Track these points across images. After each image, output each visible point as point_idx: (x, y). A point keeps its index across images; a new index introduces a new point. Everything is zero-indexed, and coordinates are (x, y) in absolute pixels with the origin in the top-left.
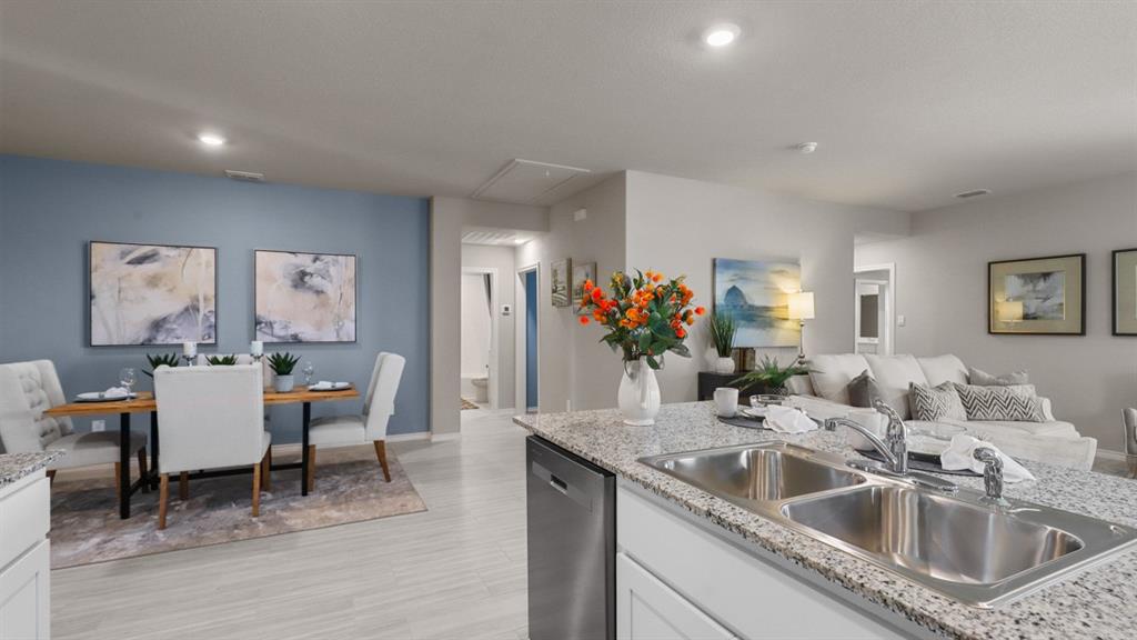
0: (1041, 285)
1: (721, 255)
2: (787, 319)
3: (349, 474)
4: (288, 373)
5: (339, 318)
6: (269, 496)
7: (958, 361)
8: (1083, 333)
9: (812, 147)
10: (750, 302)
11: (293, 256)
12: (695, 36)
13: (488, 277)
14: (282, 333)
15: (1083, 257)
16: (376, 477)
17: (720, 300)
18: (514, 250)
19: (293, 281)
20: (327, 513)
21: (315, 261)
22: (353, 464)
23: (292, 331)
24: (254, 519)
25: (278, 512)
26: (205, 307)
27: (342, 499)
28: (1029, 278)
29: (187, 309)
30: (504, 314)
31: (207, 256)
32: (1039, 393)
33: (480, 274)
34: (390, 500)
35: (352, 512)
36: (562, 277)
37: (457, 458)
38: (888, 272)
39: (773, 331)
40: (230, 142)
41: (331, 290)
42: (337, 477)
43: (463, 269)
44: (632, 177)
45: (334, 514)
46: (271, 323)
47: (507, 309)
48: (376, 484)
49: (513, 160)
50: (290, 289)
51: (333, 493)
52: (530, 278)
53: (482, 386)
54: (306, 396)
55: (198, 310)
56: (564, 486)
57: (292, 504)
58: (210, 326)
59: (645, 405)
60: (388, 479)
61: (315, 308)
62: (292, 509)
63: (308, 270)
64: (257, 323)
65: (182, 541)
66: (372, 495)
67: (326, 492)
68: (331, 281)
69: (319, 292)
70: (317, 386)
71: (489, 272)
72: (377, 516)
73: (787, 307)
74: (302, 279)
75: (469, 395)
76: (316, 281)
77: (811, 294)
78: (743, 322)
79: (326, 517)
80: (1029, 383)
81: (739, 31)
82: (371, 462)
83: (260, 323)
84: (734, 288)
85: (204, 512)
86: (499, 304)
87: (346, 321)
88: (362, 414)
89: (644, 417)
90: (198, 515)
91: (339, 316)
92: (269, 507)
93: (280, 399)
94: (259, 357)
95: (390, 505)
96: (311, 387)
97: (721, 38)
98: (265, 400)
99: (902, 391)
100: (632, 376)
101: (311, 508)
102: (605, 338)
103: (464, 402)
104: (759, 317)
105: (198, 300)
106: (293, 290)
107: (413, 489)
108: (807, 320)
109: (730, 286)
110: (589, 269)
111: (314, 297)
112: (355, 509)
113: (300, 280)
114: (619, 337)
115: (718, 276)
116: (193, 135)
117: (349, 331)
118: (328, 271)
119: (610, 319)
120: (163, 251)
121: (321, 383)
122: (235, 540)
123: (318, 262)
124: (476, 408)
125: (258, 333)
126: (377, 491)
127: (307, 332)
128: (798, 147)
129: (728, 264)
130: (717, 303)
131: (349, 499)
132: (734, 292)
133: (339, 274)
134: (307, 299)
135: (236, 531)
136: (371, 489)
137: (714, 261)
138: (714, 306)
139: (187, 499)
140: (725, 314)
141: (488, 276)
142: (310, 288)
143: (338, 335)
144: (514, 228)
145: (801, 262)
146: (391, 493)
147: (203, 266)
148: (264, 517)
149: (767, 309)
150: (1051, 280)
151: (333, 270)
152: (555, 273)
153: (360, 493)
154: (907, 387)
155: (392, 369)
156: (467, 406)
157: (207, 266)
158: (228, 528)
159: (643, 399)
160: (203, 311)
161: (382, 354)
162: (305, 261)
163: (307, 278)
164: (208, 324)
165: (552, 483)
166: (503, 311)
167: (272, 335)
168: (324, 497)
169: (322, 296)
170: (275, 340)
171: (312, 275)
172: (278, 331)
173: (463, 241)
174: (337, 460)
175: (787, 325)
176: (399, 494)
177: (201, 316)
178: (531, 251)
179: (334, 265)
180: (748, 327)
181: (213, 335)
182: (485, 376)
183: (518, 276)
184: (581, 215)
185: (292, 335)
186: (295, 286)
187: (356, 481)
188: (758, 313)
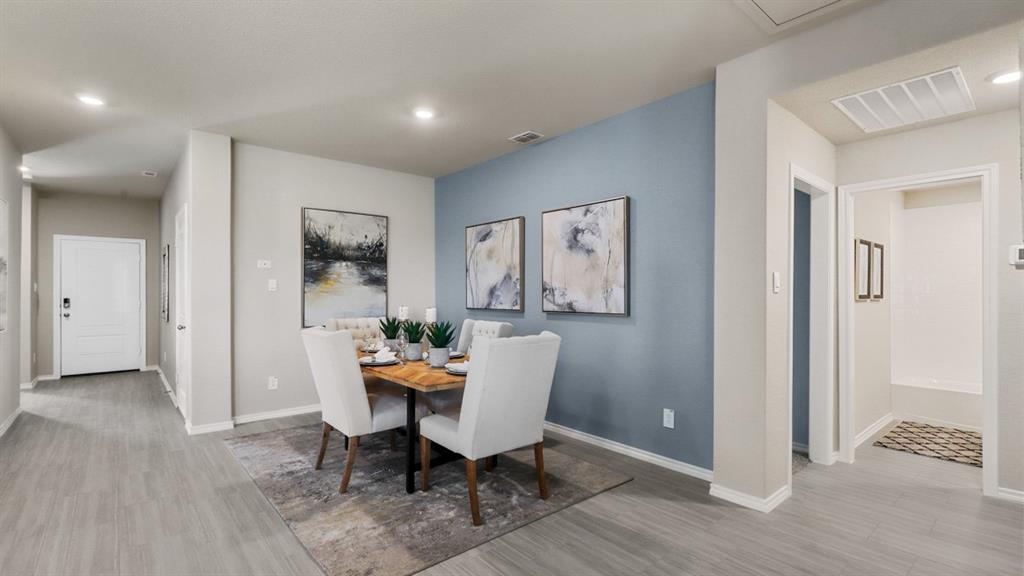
5: (607, 283)
11: (567, 212)
14: (561, 301)
19: (569, 241)
21: (586, 213)
23: (568, 300)
26: (515, 275)
29: (505, 278)
31: (515, 226)
41: (599, 247)
46: (553, 290)
50: (566, 250)
55: (510, 279)
58: (517, 293)
61: (586, 270)
63: (580, 226)
64: (544, 289)
68: (600, 237)
69: (589, 251)
74: (575, 238)
76: (587, 238)
83: (546, 290)
87: (614, 286)
91: (607, 281)
105: (510, 271)
106: (568, 251)
111: (586, 256)
117: (618, 300)
118: (597, 224)
120: (495, 227)
123: (589, 215)
125: (545, 300)
127: (581, 300)
133: (607, 227)
134: (580, 258)
142: (582, 247)
143: (607, 305)
151: (601, 222)
160: (514, 279)
162: (577, 216)
163: (579, 236)
164: (516, 291)
167: (554, 303)
169: (592, 256)
170: (556, 309)
171: (583, 231)
172: (558, 298)
177: (512, 284)
179: (603, 215)
181: (519, 302)
185: (568, 304)
186: (570, 247)
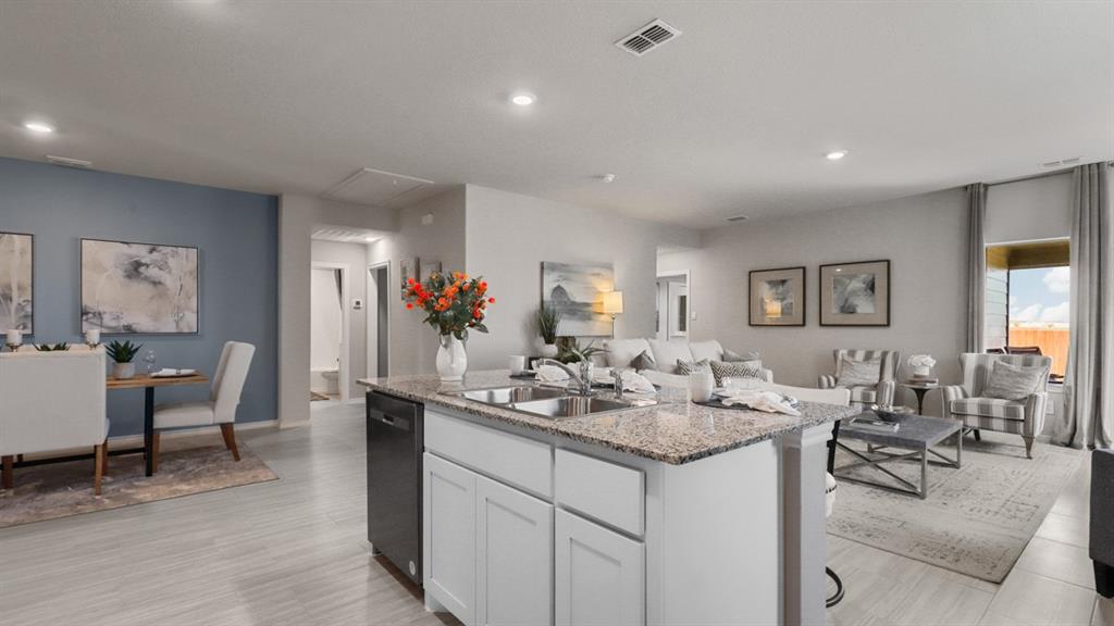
0: (781, 289)
1: (548, 259)
2: (602, 314)
3: (195, 457)
4: (128, 361)
5: (179, 309)
6: (109, 479)
7: (718, 344)
8: (804, 325)
9: (610, 178)
10: (572, 299)
11: (126, 246)
12: (504, 97)
13: (339, 273)
14: (113, 324)
15: (804, 268)
16: (224, 458)
17: (547, 296)
18: (365, 247)
19: (126, 271)
20: (174, 488)
21: (151, 252)
22: (197, 450)
23: (124, 322)
24: (97, 497)
25: (122, 490)
26: (20, 296)
27: (189, 475)
28: (773, 284)
30: (355, 308)
31: (22, 243)
32: (764, 366)
33: (330, 270)
34: (242, 474)
35: (203, 485)
36: (411, 276)
37: (307, 440)
38: (685, 275)
39: (591, 322)
40: (60, 129)
41: (168, 280)
42: (183, 461)
43: (313, 264)
44: (470, 190)
45: (185, 487)
46: (100, 314)
47: (358, 303)
48: (224, 463)
49: (362, 169)
50: (122, 279)
51: (180, 472)
52: (381, 275)
53: (332, 378)
54: (149, 382)
55: (11, 300)
56: (392, 421)
57: (136, 483)
58: (26, 316)
59: (454, 365)
60: (237, 458)
61: (152, 298)
62: (137, 487)
63: (143, 261)
64: (84, 313)
65: (20, 518)
66: (222, 471)
67: (172, 472)
68: (170, 272)
69: (156, 283)
70: (161, 373)
71: (338, 266)
72: (229, 485)
73: (602, 303)
74: (136, 269)
75: (318, 387)
76: (153, 272)
77: (620, 293)
78: (565, 316)
79: (177, 490)
80: (760, 359)
81: (535, 98)
82: (217, 447)
83: (87, 313)
84: (559, 287)
85: (37, 496)
86: (351, 298)
87: (186, 313)
88: (211, 399)
89: (453, 375)
90: (32, 498)
91: (178, 308)
92: (110, 488)
93: (121, 385)
94: (95, 346)
95: (240, 477)
96: (154, 374)
97: (523, 100)
98: (108, 385)
99: (673, 366)
100: (446, 346)
101: (158, 484)
102: (427, 319)
103: (313, 394)
104: (581, 311)
105: (10, 289)
106: (127, 280)
107: (263, 465)
108: (618, 314)
109: (555, 285)
110: (434, 267)
111: (151, 287)
112: (205, 482)
113: (135, 270)
114: (436, 319)
115: (545, 276)
116: (18, 122)
117: (190, 321)
118: (166, 263)
119: (429, 306)
121: (164, 370)
122: (81, 513)
123: (155, 254)
124: (327, 399)
125: (84, 323)
126: (226, 469)
127: (143, 323)
128: (601, 177)
129: (554, 267)
130: (545, 299)
131: (197, 476)
132: (558, 290)
133: (178, 267)
134: (141, 289)
135: (79, 507)
136: (221, 467)
137: (542, 264)
138: (542, 302)
139: (12, 488)
140: (551, 308)
141: (340, 271)
142: (146, 279)
143: (177, 326)
144: (365, 228)
145: (615, 267)
146: (242, 469)
147: (17, 253)
148: (108, 495)
149: (587, 305)
150: (786, 285)
151: (172, 262)
152: (404, 270)
153: (209, 471)
154: (676, 364)
155: (241, 357)
156: (316, 397)
157: (22, 252)
158: (70, 505)
159: (452, 362)
160: (16, 300)
161: (231, 342)
162: (140, 252)
163: (142, 269)
164: (23, 314)
165: (384, 420)
166: (354, 305)
167: (101, 326)
168: (171, 476)
169: (160, 287)
171: (148, 266)
172: (108, 321)
173: (313, 236)
174: (179, 448)
175: (603, 317)
176: (249, 469)
177: (13, 306)
178: (382, 249)
179: (173, 257)
180: (570, 319)
181: (30, 326)
182: (336, 369)
183: (369, 273)
184: (428, 219)
185: (125, 327)
186: (129, 276)
187: (204, 462)
188: (579, 308)
